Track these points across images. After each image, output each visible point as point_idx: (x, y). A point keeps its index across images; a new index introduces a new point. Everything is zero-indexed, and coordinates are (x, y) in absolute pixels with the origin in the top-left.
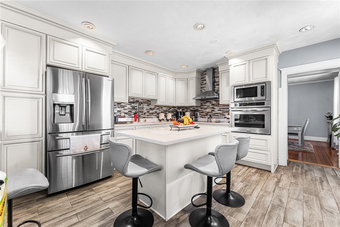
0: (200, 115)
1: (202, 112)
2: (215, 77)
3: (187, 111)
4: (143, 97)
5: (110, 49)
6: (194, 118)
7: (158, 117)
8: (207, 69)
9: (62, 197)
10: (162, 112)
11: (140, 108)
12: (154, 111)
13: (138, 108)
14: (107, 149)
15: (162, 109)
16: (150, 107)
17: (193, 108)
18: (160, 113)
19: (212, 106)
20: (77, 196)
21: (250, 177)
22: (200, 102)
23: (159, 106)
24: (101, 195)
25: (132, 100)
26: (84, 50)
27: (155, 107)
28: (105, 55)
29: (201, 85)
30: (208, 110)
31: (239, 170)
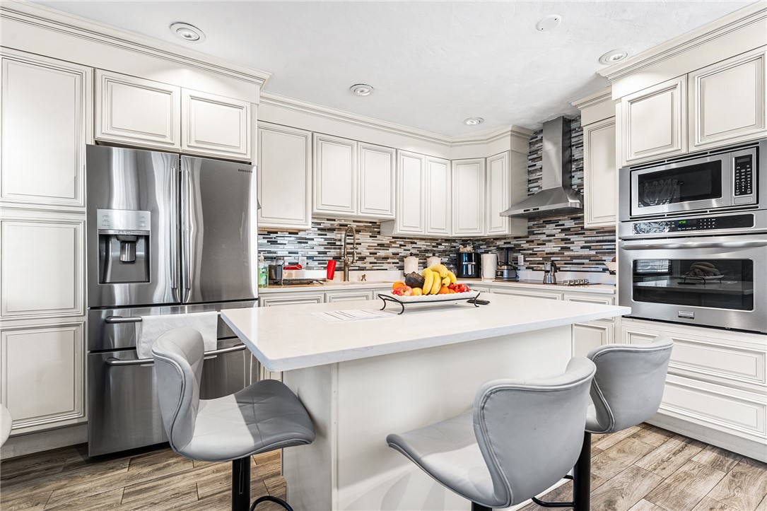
0: (525, 261)
1: (531, 254)
2: (571, 146)
3: (487, 252)
4: (355, 214)
5: (255, 89)
6: (505, 272)
7: (402, 268)
8: (546, 124)
9: (118, 470)
10: (411, 254)
11: (348, 244)
12: (391, 250)
13: (343, 244)
14: (238, 352)
15: (414, 246)
16: (380, 242)
17: (505, 243)
18: (406, 257)
19: (563, 236)
20: (149, 469)
21: (688, 481)
22: (526, 224)
23: (405, 238)
24: (204, 476)
25: (327, 224)
26: (186, 98)
27: (394, 240)
28: (241, 108)
29: (529, 172)
30: (550, 248)
31: (648, 447)
